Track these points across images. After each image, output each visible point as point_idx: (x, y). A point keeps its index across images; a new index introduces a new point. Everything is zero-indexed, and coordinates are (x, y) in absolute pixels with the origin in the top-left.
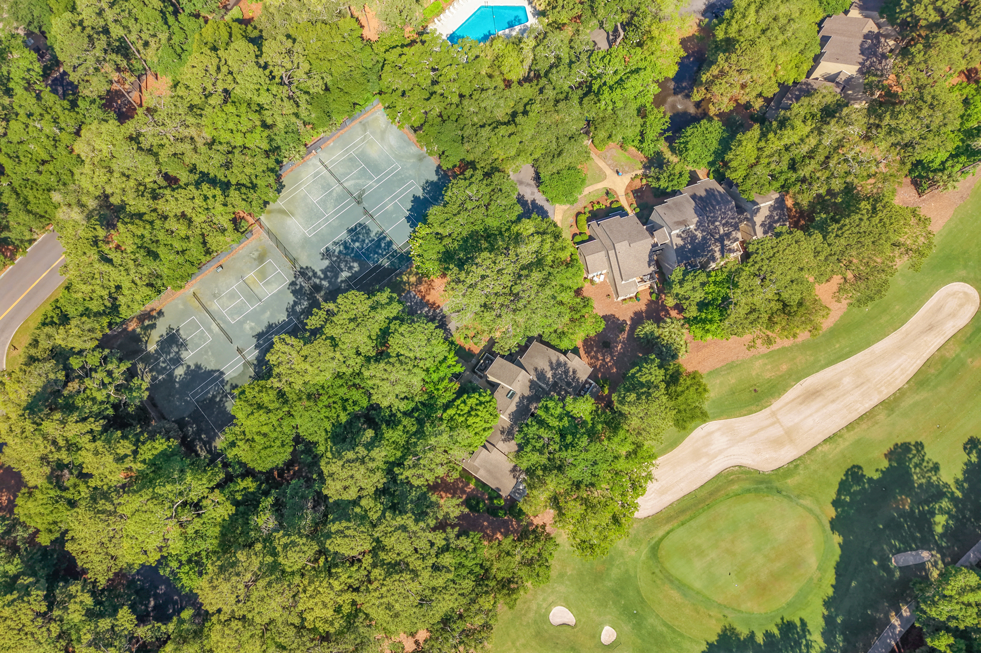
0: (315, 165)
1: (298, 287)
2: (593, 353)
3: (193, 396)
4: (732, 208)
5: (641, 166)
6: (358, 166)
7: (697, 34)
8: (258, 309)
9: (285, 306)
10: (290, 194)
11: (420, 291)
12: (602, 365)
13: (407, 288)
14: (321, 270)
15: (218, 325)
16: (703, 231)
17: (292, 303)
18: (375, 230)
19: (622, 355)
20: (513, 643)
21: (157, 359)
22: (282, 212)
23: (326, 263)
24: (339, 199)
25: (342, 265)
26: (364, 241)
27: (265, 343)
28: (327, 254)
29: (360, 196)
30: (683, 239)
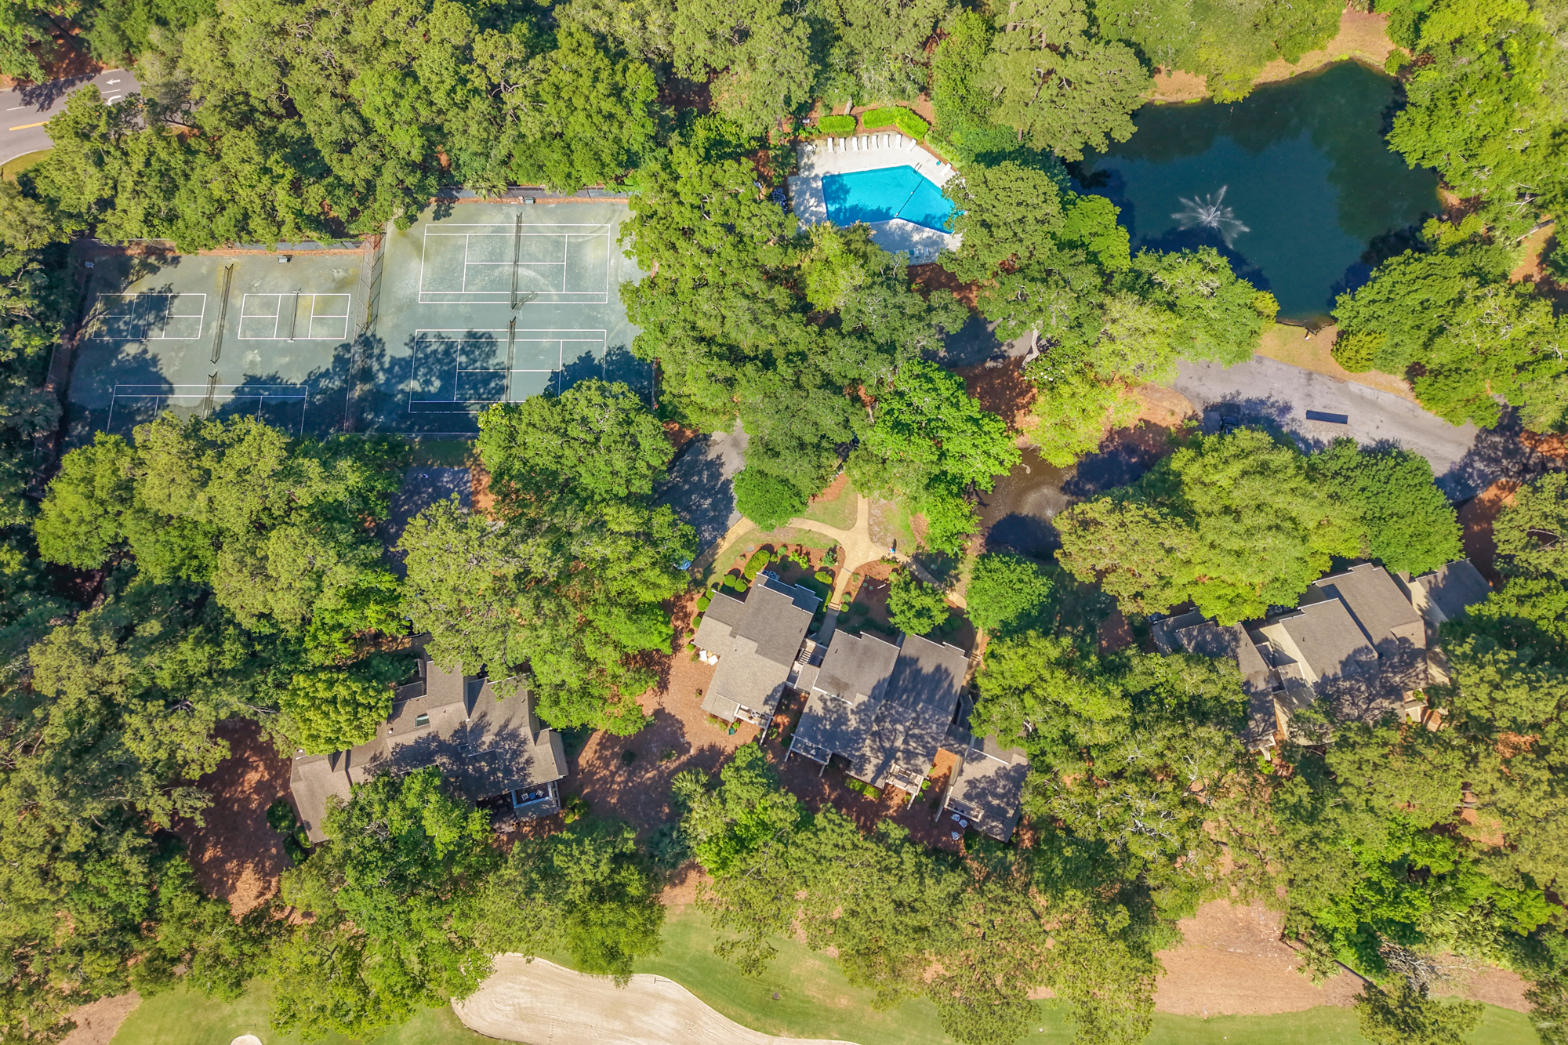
0: (508, 216)
1: (347, 356)
2: (608, 753)
3: (120, 391)
4: (943, 724)
5: (912, 551)
6: (557, 259)
7: (1173, 429)
8: (281, 345)
9: (313, 367)
10: (448, 229)
11: (479, 481)
12: (604, 779)
13: (468, 464)
14: (392, 358)
15: (222, 327)
16: (862, 721)
17: (323, 370)
18: (501, 357)
19: (644, 788)
20: (160, 1030)
21: (122, 313)
22: (417, 246)
23: (407, 352)
24: (497, 284)
25: (422, 371)
26: (475, 361)
27: (250, 393)
28: (418, 343)
29: (525, 299)
30: (825, 708)
